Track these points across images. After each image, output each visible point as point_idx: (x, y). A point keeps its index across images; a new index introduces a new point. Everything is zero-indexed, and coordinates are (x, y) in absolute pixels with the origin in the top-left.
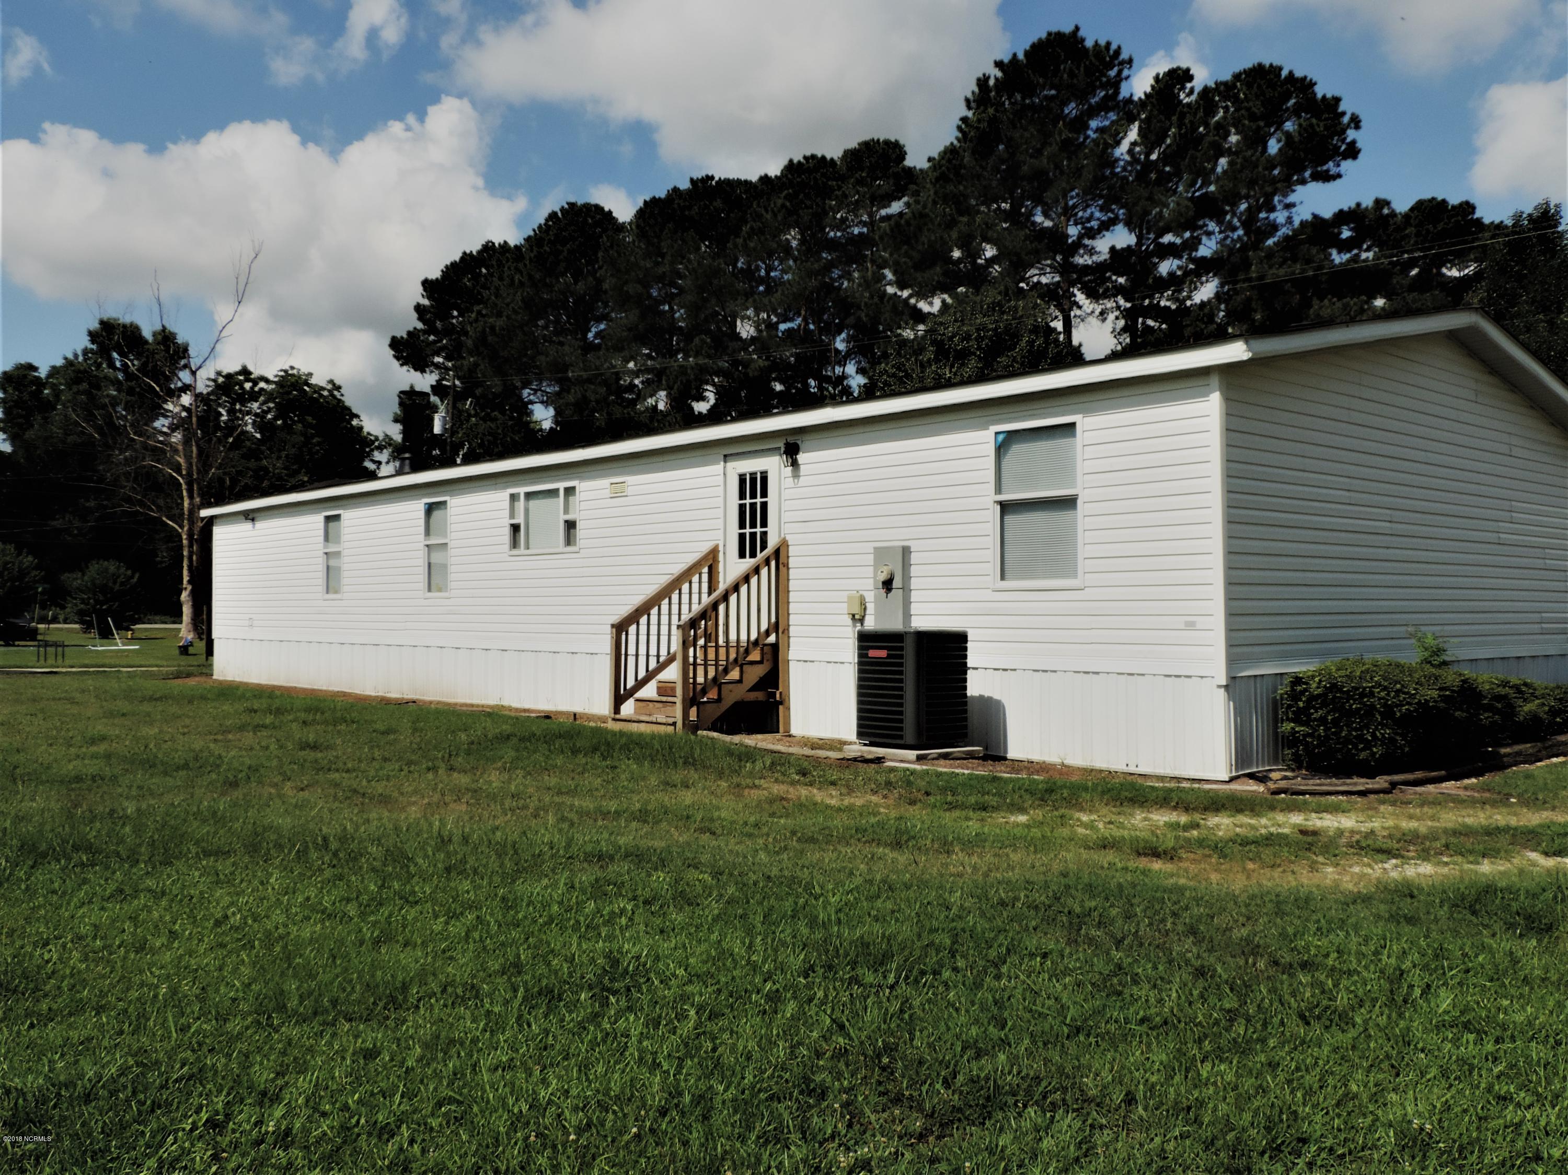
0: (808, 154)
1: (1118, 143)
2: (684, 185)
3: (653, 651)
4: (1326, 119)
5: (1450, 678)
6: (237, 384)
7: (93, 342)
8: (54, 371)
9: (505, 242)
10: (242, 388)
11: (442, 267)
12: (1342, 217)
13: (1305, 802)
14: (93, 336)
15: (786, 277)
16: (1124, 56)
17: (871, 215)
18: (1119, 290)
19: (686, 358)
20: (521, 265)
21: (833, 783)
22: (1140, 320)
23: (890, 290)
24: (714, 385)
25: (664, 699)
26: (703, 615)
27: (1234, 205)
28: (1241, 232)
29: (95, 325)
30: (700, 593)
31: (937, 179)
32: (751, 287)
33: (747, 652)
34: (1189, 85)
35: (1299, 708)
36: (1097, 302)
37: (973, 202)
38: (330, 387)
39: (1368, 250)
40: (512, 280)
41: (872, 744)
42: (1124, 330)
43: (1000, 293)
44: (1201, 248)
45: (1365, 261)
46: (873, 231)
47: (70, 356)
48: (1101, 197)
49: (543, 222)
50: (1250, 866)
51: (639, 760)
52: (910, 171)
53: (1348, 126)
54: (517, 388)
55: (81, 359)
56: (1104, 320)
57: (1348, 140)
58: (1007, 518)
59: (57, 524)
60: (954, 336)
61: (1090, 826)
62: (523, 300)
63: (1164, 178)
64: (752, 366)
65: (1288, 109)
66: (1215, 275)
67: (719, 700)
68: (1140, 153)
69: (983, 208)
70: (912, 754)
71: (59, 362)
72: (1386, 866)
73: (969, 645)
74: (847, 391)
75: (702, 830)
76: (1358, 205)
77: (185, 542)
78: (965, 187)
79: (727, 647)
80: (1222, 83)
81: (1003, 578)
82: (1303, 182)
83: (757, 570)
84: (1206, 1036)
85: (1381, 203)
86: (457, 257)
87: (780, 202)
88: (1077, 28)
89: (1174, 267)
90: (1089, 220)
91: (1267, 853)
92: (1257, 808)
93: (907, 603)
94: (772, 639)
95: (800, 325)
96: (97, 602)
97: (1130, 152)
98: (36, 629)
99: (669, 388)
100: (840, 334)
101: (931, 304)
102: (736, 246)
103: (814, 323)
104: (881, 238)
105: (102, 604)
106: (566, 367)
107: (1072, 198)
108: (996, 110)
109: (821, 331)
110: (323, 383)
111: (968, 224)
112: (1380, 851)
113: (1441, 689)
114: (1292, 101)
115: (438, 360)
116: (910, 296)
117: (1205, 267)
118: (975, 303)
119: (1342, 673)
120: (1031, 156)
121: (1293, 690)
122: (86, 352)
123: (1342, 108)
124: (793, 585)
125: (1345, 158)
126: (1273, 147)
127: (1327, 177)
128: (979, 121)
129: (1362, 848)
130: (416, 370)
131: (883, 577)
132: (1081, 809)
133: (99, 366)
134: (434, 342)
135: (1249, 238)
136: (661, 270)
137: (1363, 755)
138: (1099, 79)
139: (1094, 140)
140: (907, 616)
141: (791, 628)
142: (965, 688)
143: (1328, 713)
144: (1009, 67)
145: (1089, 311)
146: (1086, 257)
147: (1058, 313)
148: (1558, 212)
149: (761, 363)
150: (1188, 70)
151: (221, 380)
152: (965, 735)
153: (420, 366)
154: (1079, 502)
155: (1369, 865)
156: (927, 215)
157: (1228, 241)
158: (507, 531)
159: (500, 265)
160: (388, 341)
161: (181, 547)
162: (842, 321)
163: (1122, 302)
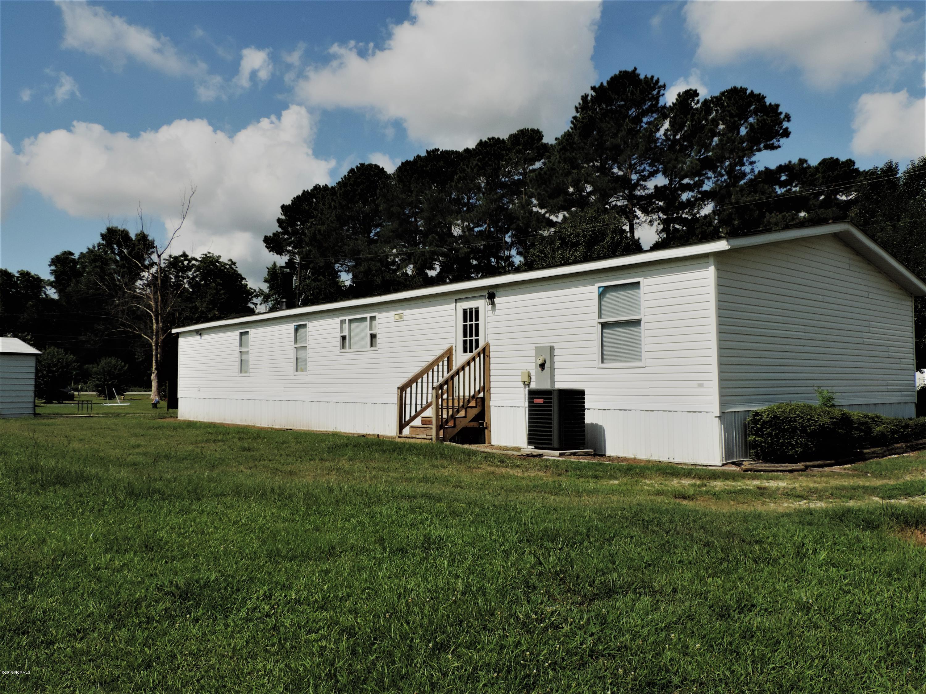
0: (490, 137)
1: (658, 130)
2: (423, 154)
3: (419, 402)
4: (772, 116)
5: (836, 412)
6: (180, 262)
7: (103, 239)
8: (82, 255)
9: (326, 185)
10: (183, 264)
11: (292, 198)
12: (781, 169)
13: (761, 475)
14: (103, 236)
15: (478, 203)
16: (661, 83)
17: (524, 169)
18: (660, 209)
19: (424, 246)
20: (335, 197)
21: (518, 466)
22: (672, 225)
23: (535, 209)
24: (440, 261)
25: (425, 426)
26: (446, 382)
27: (722, 162)
28: (726, 177)
29: (104, 231)
30: (443, 371)
31: (561, 149)
32: (460, 208)
33: (469, 401)
34: (696, 99)
35: (757, 428)
36: (648, 215)
37: (580, 162)
38: (230, 263)
39: (796, 186)
40: (330, 205)
41: (536, 448)
42: (663, 230)
43: (595, 211)
44: (704, 186)
45: (794, 192)
46: (526, 177)
47: (91, 247)
48: (649, 158)
49: (346, 174)
50: (732, 503)
51: (418, 455)
52: (545, 146)
53: (784, 120)
54: (332, 263)
55: (96, 248)
56: (652, 225)
57: (784, 127)
58: (605, 331)
59: (83, 338)
60: (571, 234)
61: (651, 485)
62: (336, 216)
63: (683, 149)
64: (461, 251)
65: (750, 111)
66: (712, 201)
67: (454, 426)
68: (670, 135)
69: (585, 165)
70: (557, 453)
71: (85, 251)
72: (801, 503)
73: (586, 397)
74: (512, 264)
75: (457, 487)
76: (790, 162)
77: (154, 347)
78: (576, 154)
79: (459, 399)
80: (715, 97)
81: (603, 362)
82: (759, 150)
83: (474, 359)
84: (709, 568)
85: (802, 161)
86: (300, 193)
87: (475, 162)
88: (635, 69)
89: (690, 196)
90: (643, 171)
91: (740, 498)
92: (736, 478)
93: (552, 376)
94: (481, 395)
95: (486, 229)
96: (106, 380)
97: (665, 134)
98: (74, 395)
99: (415, 263)
100: (507, 233)
101: (557, 217)
102: (451, 186)
103: (493, 227)
104: (531, 181)
105: (108, 381)
106: (359, 252)
107: (634, 159)
108: (592, 113)
109: (497, 231)
110: (226, 261)
111: (578, 174)
112: (798, 496)
113: (831, 418)
114: (753, 107)
115: (289, 248)
116: (546, 213)
117: (706, 196)
118: (581, 217)
119: (780, 410)
120: (611, 138)
121: (754, 419)
122: (99, 245)
123: (780, 110)
124: (492, 367)
125: (782, 137)
126: (743, 131)
127: (773, 147)
128: (583, 118)
129: (788, 495)
130: (277, 254)
131: (540, 362)
132: (646, 478)
133: (106, 253)
134: (287, 239)
135: (731, 181)
136: (410, 199)
137: (791, 452)
138: (647, 96)
139: (645, 129)
140: (553, 382)
141: (492, 389)
142: (584, 419)
143: (773, 430)
144: (599, 90)
145: (644, 220)
146: (641, 191)
147: (626, 221)
148: (897, 167)
149: (466, 250)
150: (696, 90)
151: (172, 259)
152: (584, 443)
153: (280, 252)
154: (642, 323)
155: (793, 503)
156: (555, 169)
157: (719, 182)
158: (339, 339)
159: (323, 197)
160: (263, 238)
161: (152, 351)
162: (509, 226)
163: (661, 215)
